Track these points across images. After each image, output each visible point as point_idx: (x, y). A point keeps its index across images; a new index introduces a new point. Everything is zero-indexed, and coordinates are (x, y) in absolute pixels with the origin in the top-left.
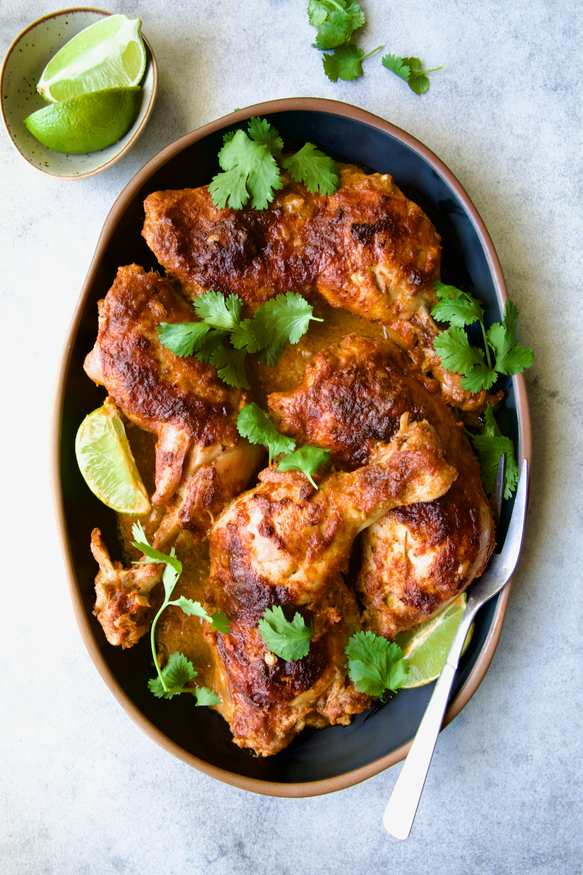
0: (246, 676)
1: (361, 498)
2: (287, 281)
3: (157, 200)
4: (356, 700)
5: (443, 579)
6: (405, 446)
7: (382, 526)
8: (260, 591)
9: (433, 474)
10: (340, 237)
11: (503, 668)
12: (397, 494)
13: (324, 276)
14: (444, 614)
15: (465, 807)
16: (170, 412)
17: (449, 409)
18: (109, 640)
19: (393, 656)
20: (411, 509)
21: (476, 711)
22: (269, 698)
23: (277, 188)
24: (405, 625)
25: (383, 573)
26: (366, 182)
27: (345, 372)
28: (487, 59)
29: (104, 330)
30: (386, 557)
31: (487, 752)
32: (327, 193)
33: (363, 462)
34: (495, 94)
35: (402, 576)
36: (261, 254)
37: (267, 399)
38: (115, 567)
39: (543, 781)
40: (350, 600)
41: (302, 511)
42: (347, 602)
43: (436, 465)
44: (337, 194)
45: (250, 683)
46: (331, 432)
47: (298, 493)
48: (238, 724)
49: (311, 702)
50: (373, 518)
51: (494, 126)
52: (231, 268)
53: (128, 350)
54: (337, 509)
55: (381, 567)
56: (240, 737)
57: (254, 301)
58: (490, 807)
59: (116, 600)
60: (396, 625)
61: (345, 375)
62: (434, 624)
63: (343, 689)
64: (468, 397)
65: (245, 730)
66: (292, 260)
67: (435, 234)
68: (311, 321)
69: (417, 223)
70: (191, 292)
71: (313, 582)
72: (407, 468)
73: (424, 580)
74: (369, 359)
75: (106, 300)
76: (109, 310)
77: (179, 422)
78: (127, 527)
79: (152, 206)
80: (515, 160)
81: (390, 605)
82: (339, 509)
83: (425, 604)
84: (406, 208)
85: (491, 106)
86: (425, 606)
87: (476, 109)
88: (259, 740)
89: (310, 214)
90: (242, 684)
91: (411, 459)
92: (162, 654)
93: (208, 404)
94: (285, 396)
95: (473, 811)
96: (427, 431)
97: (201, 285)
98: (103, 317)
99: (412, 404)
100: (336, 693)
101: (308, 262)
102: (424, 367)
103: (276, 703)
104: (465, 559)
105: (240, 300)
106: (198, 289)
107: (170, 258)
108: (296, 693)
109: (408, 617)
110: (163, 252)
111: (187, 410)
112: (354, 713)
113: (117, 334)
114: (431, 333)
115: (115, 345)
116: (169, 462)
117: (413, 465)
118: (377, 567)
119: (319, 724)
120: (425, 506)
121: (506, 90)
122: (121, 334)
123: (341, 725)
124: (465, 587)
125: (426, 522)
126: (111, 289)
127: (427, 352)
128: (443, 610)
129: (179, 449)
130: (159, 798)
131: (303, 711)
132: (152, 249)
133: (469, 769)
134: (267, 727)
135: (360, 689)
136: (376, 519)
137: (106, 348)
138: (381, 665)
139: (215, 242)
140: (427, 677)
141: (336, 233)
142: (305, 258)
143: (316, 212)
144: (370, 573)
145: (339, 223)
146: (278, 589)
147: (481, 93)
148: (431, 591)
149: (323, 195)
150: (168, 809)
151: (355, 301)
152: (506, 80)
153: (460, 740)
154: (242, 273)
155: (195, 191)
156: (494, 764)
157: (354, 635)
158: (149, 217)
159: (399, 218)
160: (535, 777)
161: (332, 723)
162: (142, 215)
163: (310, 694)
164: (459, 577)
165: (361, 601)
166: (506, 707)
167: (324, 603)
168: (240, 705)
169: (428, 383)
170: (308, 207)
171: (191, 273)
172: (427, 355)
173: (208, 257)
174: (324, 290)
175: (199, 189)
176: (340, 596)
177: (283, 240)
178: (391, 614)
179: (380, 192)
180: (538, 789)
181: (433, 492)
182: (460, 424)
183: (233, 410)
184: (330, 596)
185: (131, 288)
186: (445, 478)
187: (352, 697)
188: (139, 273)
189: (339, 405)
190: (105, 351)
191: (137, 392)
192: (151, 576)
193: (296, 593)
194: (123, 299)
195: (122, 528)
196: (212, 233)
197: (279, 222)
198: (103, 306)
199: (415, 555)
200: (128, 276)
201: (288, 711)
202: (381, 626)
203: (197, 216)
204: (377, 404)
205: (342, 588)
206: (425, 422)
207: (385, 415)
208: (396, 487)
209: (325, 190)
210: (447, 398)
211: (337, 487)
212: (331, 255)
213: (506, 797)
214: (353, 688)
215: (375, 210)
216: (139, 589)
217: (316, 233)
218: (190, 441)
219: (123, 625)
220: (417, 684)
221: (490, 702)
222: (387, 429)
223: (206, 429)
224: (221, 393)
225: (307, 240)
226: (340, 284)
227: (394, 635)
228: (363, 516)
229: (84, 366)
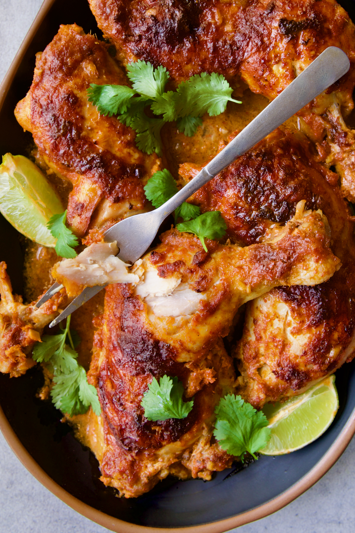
0: (120, 420)
1: (249, 273)
2: (214, 62)
4: (218, 458)
5: (315, 360)
6: (296, 232)
7: (266, 301)
8: (144, 343)
9: (317, 261)
10: (268, 29)
12: (282, 274)
13: (248, 63)
14: (311, 392)
16: (88, 166)
17: (345, 203)
19: (258, 423)
20: (295, 290)
22: (138, 444)
24: (274, 396)
25: (261, 345)
27: (253, 154)
29: (38, 81)
30: (265, 330)
31: (342, 523)
33: (258, 239)
35: (278, 351)
36: (193, 33)
37: (179, 167)
38: (16, 300)
40: (226, 364)
41: (192, 276)
42: (224, 366)
43: (321, 254)
45: (123, 427)
46: (232, 208)
47: (192, 258)
48: (107, 464)
49: (178, 453)
50: (258, 293)
52: (163, 43)
53: (57, 103)
54: (224, 280)
55: (259, 339)
56: (107, 476)
57: (180, 75)
59: (11, 331)
60: (266, 394)
61: (253, 157)
62: (301, 400)
63: (208, 446)
65: (112, 470)
66: (220, 43)
68: (229, 102)
69: (341, 27)
70: (124, 58)
71: (194, 343)
72: (294, 252)
73: (296, 357)
74: (278, 146)
75: (44, 53)
76: (45, 63)
77: (94, 176)
81: (263, 375)
82: (226, 280)
83: (294, 380)
84: (334, 11)
86: (295, 382)
88: (124, 481)
89: (244, 3)
90: (116, 427)
91: (300, 244)
92: (47, 387)
93: (123, 164)
94: (195, 168)
96: (319, 220)
97: (133, 54)
98: (38, 69)
99: (311, 193)
100: (201, 449)
101: (236, 48)
102: (328, 160)
103: (144, 449)
104: (338, 344)
105: (168, 73)
106: (130, 56)
107: (109, 24)
108: (164, 443)
109: (278, 389)
110: (103, 17)
111: (103, 167)
112: (215, 470)
113: (49, 87)
114: (339, 130)
115: (46, 97)
116: (79, 211)
117: (300, 250)
118: (256, 338)
119: (182, 475)
120: (308, 289)
122: (53, 87)
123: (202, 479)
124: (334, 370)
125: (306, 304)
126: (50, 44)
127: (333, 147)
128: (311, 388)
129: (90, 202)
130: (31, 510)
131: (169, 460)
132: (94, 13)
134: (133, 470)
135: (223, 448)
136: (260, 294)
137: (37, 98)
138: (245, 428)
139: (152, 16)
140: (287, 448)
141: (265, 25)
142: (234, 43)
143: (249, 2)
144: (248, 343)
145: (269, 16)
146: (161, 344)
148: (302, 368)
150: (38, 521)
151: (273, 90)
153: (320, 507)
154: (173, 49)
157: (225, 397)
159: (326, 20)
161: (193, 476)
163: (177, 446)
164: (330, 360)
165: (237, 367)
167: (202, 364)
168: (111, 447)
169: (329, 176)
171: (126, 41)
172: (333, 150)
173: (144, 28)
174: (247, 75)
176: (218, 359)
177: (216, 23)
178: (262, 384)
181: (316, 277)
183: (145, 172)
184: (209, 357)
185: (69, 46)
186: (329, 266)
187: (215, 455)
188: (78, 34)
189: (243, 184)
190: (36, 101)
191: (59, 143)
192: (46, 314)
193: (177, 351)
194: (60, 55)
195: (28, 265)
196: (151, 7)
197: (214, 6)
198: (41, 59)
199: (292, 333)
200: (68, 34)
201: (155, 458)
202: (251, 394)
204: (278, 188)
205: (221, 352)
206: (319, 212)
207: (284, 199)
208: (282, 268)
210: (345, 192)
211: (227, 259)
212: (257, 44)
214: (217, 446)
215: (304, 10)
216: (34, 324)
217: (247, 22)
218: (101, 195)
219: (13, 355)
220: (276, 453)
222: (284, 213)
223: (117, 187)
224: (136, 156)
225: (237, 27)
226: (261, 72)
227: (262, 403)
228: (248, 290)
229: (15, 111)
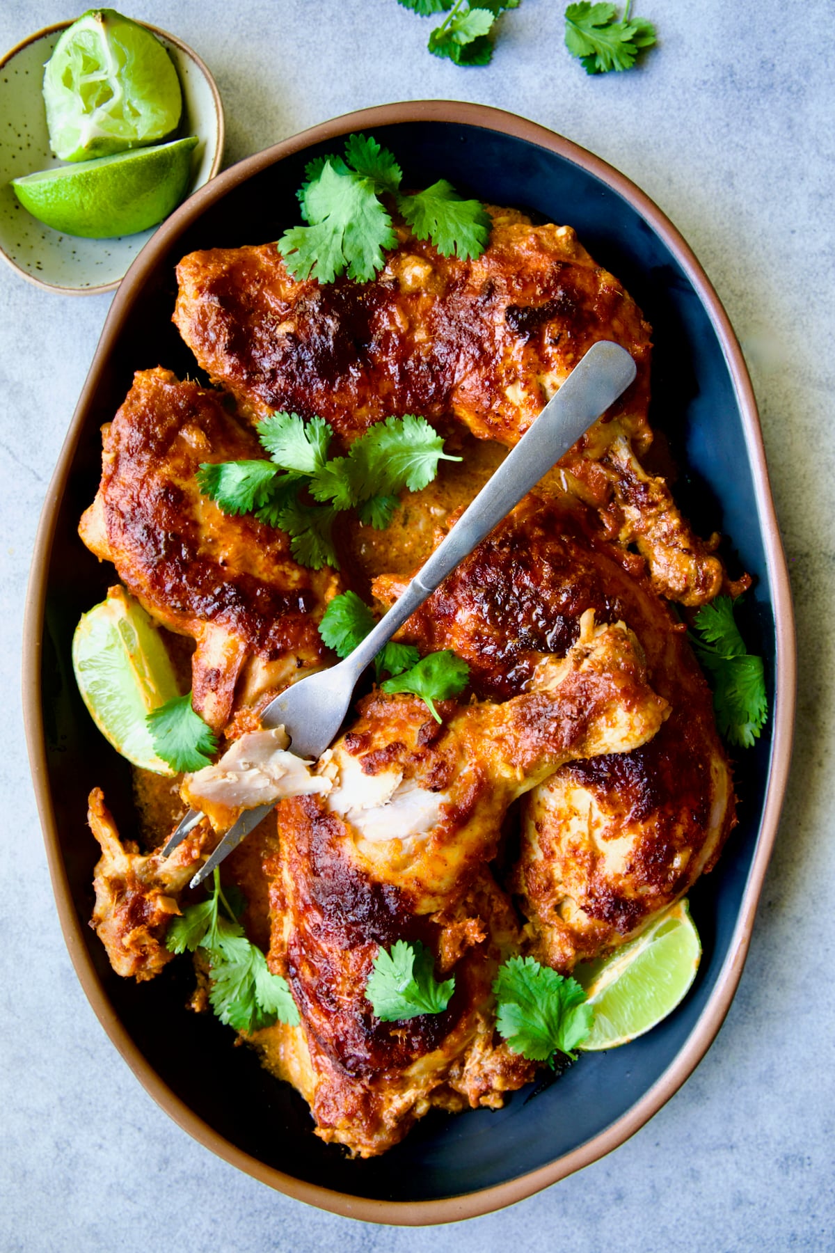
0: (334, 1028)
1: (516, 746)
2: (404, 397)
3: (196, 265)
4: (510, 1068)
5: (649, 876)
6: (586, 664)
7: (552, 790)
8: (356, 891)
9: (629, 709)
10: (488, 327)
11: (768, 1014)
12: (572, 740)
13: (463, 389)
14: (652, 933)
15: (699, 1237)
16: (217, 604)
17: (662, 604)
18: (115, 968)
19: (568, 998)
20: (598, 763)
21: (722, 1081)
22: (371, 1064)
23: (388, 246)
24: (589, 949)
25: (554, 865)
26: (532, 240)
27: (494, 543)
28: (784, 30)
29: (110, 472)
30: (558, 840)
31: (737, 1147)
32: (469, 257)
33: (523, 687)
34: (794, 88)
35: (585, 872)
36: (362, 352)
37: (371, 584)
38: (127, 850)
39: (827, 1201)
40: (500, 906)
41: (420, 765)
42: (496, 910)
43: (634, 696)
44: (484, 257)
45: (341, 1039)
46: (472, 640)
47: (416, 735)
48: (323, 1105)
49: (440, 1069)
50: (536, 778)
51: (791, 139)
52: (313, 377)
53: (148, 505)
54: (476, 764)
55: (550, 855)
56: (326, 1126)
57: (351, 428)
58: (740, 1239)
59: (127, 903)
60: (575, 948)
61: (496, 549)
62: (636, 948)
63: (490, 1050)
64: (693, 585)
65: (334, 1114)
66: (411, 363)
67: (642, 322)
68: (440, 461)
69: (613, 305)
70: (251, 412)
71: (441, 879)
72: (588, 699)
73: (618, 877)
74: (535, 524)
75: (114, 425)
76: (118, 441)
77: (229, 620)
78: (148, 787)
79: (188, 274)
80: (821, 197)
81: (565, 916)
82: (479, 763)
83: (620, 916)
84: (595, 281)
85: (788, 107)
86: (622, 920)
87: (763, 111)
88: (356, 1130)
89: (441, 289)
90: (329, 1041)
91: (596, 685)
92: (202, 990)
93: (275, 591)
94: (399, 581)
95: (712, 1244)
96: (622, 640)
97: (265, 402)
98: (109, 452)
99: (603, 594)
100: (478, 1056)
101: (438, 368)
102: (623, 535)
103: (382, 1072)
104: (685, 845)
105: (329, 427)
106: (261, 408)
107: (217, 358)
108: (415, 1056)
109: (594, 936)
110: (206, 349)
111: (242, 602)
112: (507, 1089)
113: (131, 480)
114: (634, 481)
115: (128, 498)
116: (213, 684)
117: (598, 695)
118: (545, 854)
119: (453, 1105)
120: (620, 759)
121: (812, 81)
122: (137, 479)
123: (487, 1107)
124: (686, 890)
125: (622, 785)
126: (122, 407)
127: (629, 512)
128: (651, 927)
129: (229, 665)
130: (205, 1201)
131: (427, 1084)
132: (189, 344)
133: (708, 1175)
134: (368, 1109)
135: (515, 1050)
136: (540, 780)
137: (114, 502)
138: (549, 1010)
139: (288, 334)
140: (625, 1034)
141: (482, 321)
142: (433, 360)
143: (450, 287)
144: (532, 865)
145: (487, 305)
146: (384, 889)
147: (772, 86)
148: (631, 895)
149: (462, 258)
150: (220, 1220)
151: (512, 429)
152: (813, 67)
153: (694, 1125)
154: (333, 385)
155: (258, 251)
156: (748, 1169)
157: (507, 963)
158: (184, 293)
159: (583, 297)
160: (815, 1193)
161: (472, 1105)
162: (172, 290)
163: (437, 1058)
164: (676, 873)
165: (520, 910)
166: (771, 1077)
167: (459, 912)
168: (325, 1075)
169: (629, 561)
170: (439, 278)
171: (250, 383)
172: (627, 516)
173: (277, 357)
174: (464, 411)
175: (264, 248)
176: (485, 901)
177: (397, 331)
178: (566, 931)
179: (555, 255)
180: (818, 1213)
181: (631, 737)
182: (681, 627)
183: (315, 602)
184: (470, 900)
185: (154, 405)
186: (650, 715)
187: (503, 1064)
188: (166, 382)
189: (485, 597)
190: (112, 507)
191: (162, 573)
192: (182, 866)
193: (414, 896)
194: (141, 423)
195: (139, 787)
196: (283, 319)
197: (392, 302)
198: (110, 434)
199: (604, 838)
200: (150, 386)
201: (402, 1084)
202: (551, 951)
203: (260, 291)
204: (546, 596)
205: (488, 887)
206: (621, 625)
207: (558, 613)
208: (572, 729)
209: (466, 251)
210: (660, 586)
211: (477, 728)
212: (473, 356)
213: (766, 1224)
214: (505, 1048)
215: (545, 285)
216: (164, 885)
217: (450, 320)
218: (246, 651)
219: (136, 943)
220: (607, 1044)
221: (745, 1067)
222: (561, 635)
223: (271, 632)
224: (296, 575)
225: (436, 332)
226: (488, 403)
227: (571, 964)
228: (519, 775)
229: (80, 530)
